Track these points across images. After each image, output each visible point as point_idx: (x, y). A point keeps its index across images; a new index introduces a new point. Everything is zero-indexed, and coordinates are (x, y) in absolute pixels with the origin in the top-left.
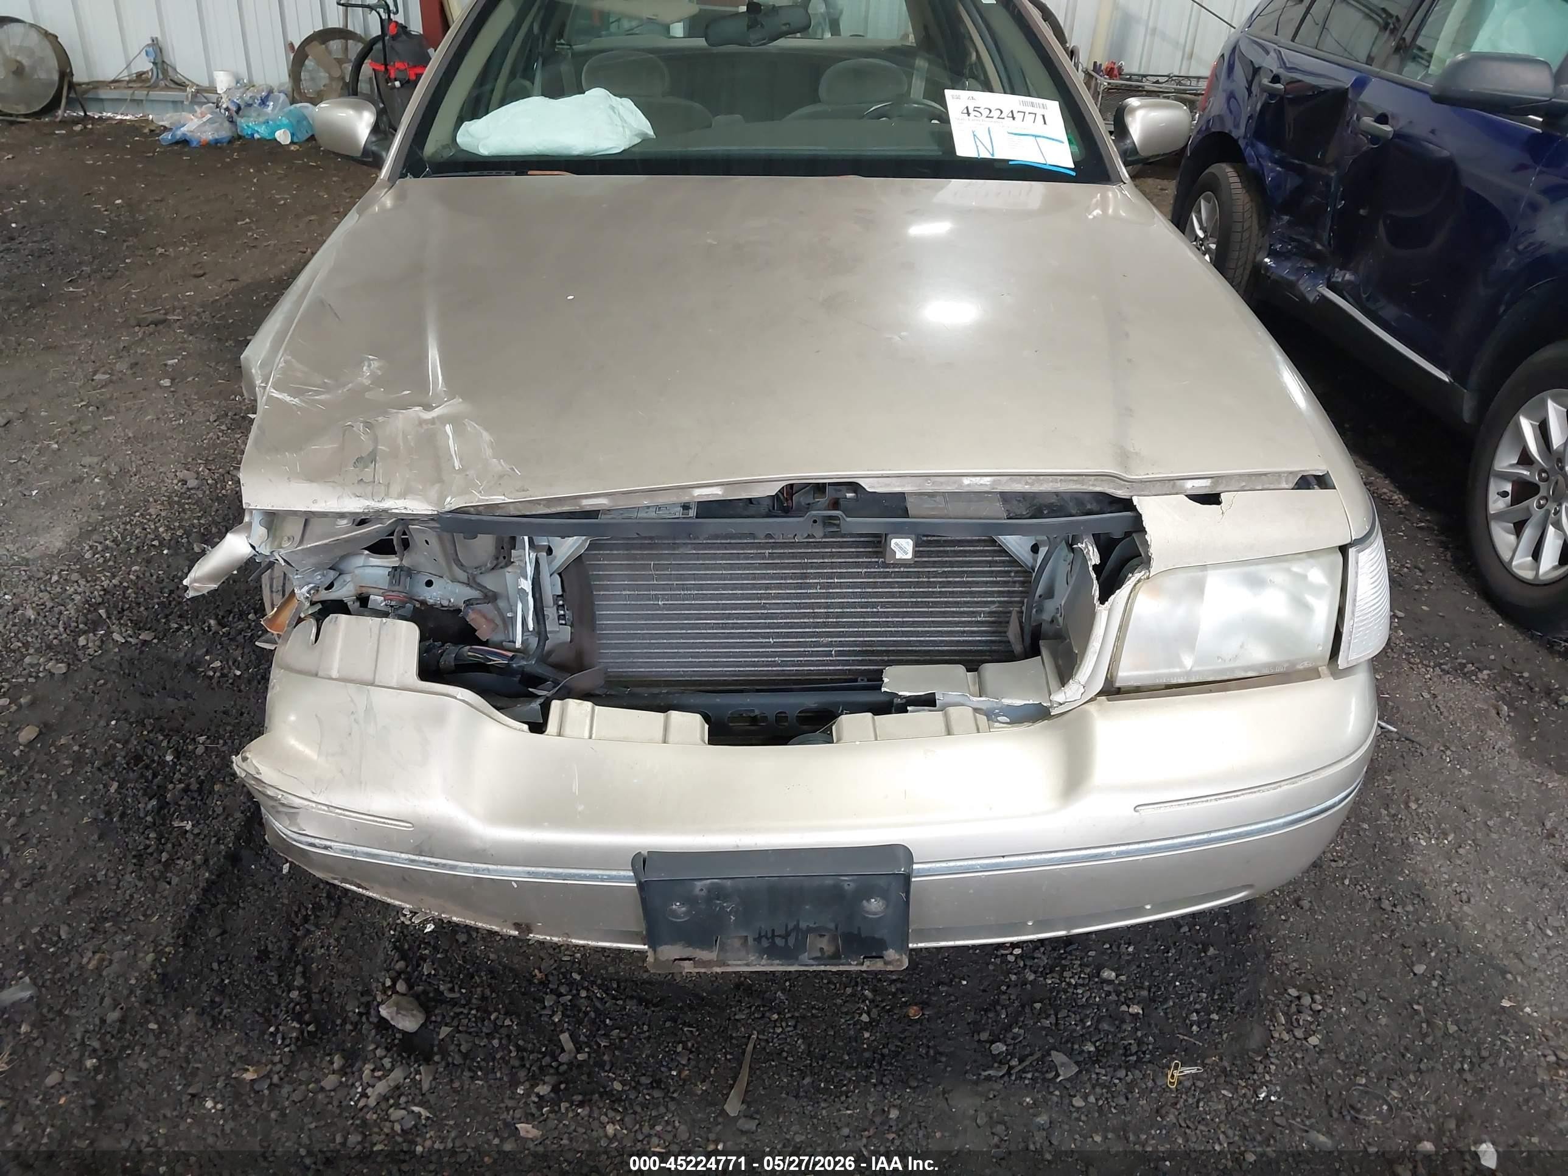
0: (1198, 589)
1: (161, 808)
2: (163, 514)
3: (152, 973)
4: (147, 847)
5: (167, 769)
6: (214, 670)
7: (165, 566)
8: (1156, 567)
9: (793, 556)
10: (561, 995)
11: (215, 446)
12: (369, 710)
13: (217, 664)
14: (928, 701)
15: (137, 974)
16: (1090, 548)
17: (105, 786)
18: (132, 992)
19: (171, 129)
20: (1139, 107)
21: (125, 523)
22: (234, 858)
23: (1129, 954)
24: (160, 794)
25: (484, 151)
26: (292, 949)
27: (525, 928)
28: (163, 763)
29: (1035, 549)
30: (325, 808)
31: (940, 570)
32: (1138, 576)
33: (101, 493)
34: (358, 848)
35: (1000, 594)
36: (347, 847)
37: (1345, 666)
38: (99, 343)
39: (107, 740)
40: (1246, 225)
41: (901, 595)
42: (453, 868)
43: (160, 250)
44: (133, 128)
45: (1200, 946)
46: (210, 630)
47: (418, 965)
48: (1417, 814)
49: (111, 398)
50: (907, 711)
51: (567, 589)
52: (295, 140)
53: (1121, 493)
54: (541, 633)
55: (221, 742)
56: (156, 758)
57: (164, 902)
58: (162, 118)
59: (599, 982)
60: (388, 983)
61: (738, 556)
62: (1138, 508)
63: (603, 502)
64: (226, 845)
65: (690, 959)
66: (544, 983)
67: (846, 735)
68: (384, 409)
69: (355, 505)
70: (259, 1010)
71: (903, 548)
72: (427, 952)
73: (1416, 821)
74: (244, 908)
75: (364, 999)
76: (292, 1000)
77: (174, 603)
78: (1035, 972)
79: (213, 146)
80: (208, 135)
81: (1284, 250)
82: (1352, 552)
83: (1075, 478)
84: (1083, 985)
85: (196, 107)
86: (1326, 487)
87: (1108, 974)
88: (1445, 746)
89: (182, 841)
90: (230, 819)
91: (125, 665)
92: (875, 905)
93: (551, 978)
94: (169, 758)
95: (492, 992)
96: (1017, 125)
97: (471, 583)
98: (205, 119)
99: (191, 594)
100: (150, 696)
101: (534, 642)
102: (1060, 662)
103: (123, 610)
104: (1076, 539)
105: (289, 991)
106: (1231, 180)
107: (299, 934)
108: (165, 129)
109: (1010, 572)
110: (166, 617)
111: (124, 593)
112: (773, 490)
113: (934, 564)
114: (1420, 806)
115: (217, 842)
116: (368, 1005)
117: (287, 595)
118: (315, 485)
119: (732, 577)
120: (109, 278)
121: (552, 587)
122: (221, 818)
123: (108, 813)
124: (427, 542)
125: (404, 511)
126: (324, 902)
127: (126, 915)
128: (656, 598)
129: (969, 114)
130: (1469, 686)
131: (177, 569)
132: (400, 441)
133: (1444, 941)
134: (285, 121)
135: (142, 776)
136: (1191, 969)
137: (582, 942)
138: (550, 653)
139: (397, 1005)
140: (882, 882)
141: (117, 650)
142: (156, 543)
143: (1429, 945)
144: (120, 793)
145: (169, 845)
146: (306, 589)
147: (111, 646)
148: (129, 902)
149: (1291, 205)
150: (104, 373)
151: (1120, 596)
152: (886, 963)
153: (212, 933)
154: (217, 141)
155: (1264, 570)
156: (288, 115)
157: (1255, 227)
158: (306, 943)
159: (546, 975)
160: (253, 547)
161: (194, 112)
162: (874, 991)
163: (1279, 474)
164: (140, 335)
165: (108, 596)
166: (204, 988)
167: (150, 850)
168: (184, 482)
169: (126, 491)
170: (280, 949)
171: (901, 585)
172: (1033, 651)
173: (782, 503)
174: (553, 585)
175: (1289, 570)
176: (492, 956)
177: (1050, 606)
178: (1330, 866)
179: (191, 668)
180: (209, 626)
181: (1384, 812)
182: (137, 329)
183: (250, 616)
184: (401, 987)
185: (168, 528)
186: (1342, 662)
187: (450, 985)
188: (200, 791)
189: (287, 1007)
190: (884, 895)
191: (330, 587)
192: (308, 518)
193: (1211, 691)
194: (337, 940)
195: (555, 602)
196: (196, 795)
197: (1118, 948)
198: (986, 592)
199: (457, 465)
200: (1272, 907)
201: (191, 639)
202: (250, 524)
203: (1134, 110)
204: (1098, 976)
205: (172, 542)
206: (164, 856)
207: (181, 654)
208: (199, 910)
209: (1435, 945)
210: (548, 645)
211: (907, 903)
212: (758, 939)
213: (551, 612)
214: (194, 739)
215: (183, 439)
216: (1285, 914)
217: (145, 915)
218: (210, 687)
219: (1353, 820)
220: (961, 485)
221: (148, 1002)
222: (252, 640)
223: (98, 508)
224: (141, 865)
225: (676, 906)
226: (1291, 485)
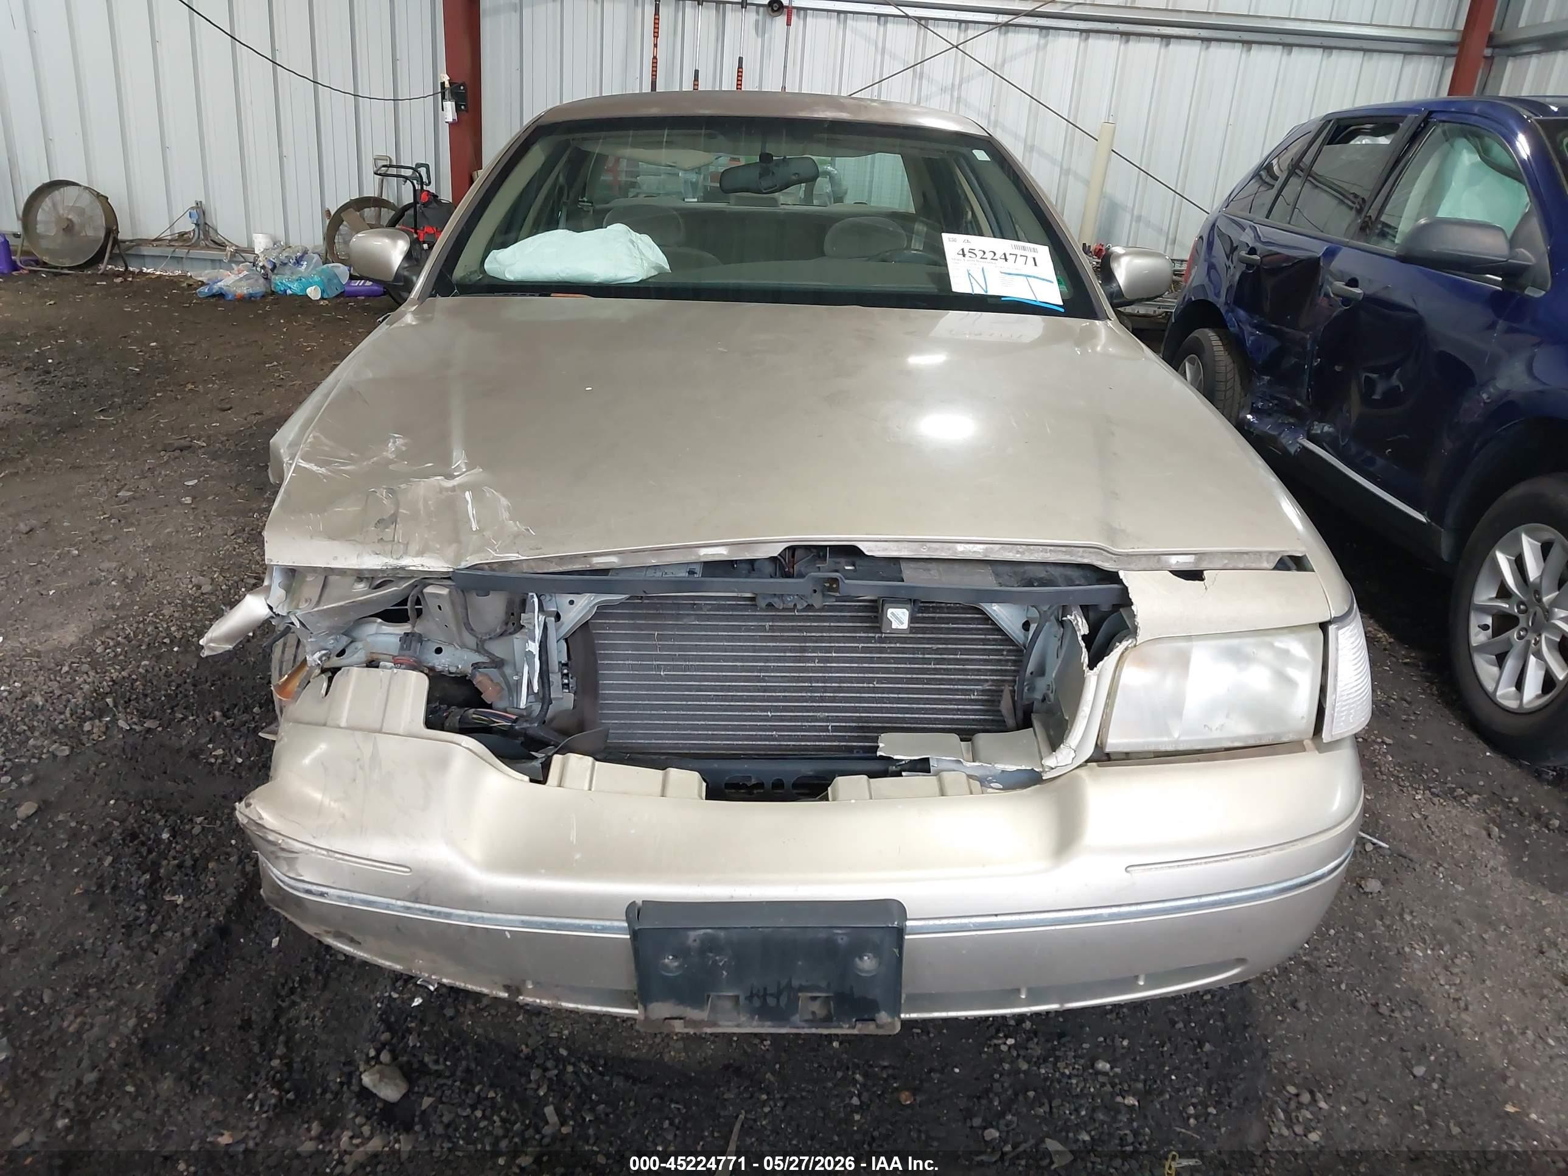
0: (1183, 661)
1: (152, 883)
2: (176, 615)
3: (133, 1037)
4: (136, 918)
5: (162, 847)
6: (216, 757)
7: (174, 662)
8: (1142, 636)
9: (793, 629)
10: (546, 1070)
11: (230, 557)
12: (374, 757)
13: (220, 752)
14: (922, 766)
15: (117, 1038)
16: (1079, 619)
17: (99, 860)
18: (111, 1055)
19: (208, 284)
20: (1124, 255)
21: (138, 623)
22: (223, 931)
23: (1123, 1048)
24: (155, 867)
25: (510, 276)
26: (276, 1019)
27: (515, 990)
28: (158, 840)
29: (1026, 626)
30: (325, 852)
31: (935, 647)
32: (1125, 644)
33: (117, 594)
34: (355, 895)
35: (993, 672)
36: (344, 893)
37: (1329, 740)
38: (125, 465)
39: (104, 819)
40: (1229, 384)
41: (897, 671)
42: (448, 916)
43: (190, 386)
44: (173, 282)
45: (1196, 1042)
46: (214, 721)
47: (403, 1037)
48: (1413, 925)
49: (133, 512)
50: (902, 776)
51: (572, 657)
52: (325, 296)
53: (1108, 566)
54: (544, 697)
55: (218, 822)
56: (152, 836)
57: (149, 971)
58: (202, 274)
59: (586, 1058)
60: (372, 1053)
61: (739, 628)
62: (1125, 581)
63: (613, 561)
64: (217, 919)
65: (681, 1018)
66: (530, 1058)
67: (841, 794)
68: (407, 477)
69: (372, 562)
70: (239, 1078)
71: (899, 618)
72: (413, 1025)
73: (1411, 932)
74: (229, 980)
75: (346, 1069)
76: (272, 1068)
77: (180, 696)
78: (1029, 1062)
79: (247, 300)
80: (244, 290)
81: (1266, 407)
82: (1332, 629)
83: (1064, 549)
84: (1077, 1076)
85: (233, 265)
86: (1305, 570)
87: (1103, 1065)
88: (1438, 863)
89: (173, 914)
90: (223, 894)
91: (128, 750)
92: (867, 963)
93: (537, 1054)
94: (165, 836)
95: (477, 1065)
96: (1009, 267)
97: (480, 649)
98: (241, 276)
99: (206, 653)
100: (151, 779)
101: (537, 708)
102: (1052, 733)
103: (130, 700)
104: (1065, 610)
105: (270, 1060)
106: (1214, 343)
107: (284, 1005)
108: (203, 284)
109: (1003, 650)
110: (172, 708)
111: (132, 684)
112: (775, 551)
113: (929, 641)
114: (1414, 917)
115: (208, 916)
116: (350, 1075)
117: (298, 664)
118: (336, 543)
119: (733, 649)
120: (139, 409)
121: (558, 653)
122: (213, 894)
123: (101, 886)
124: (440, 608)
125: (421, 569)
126: (312, 975)
127: (111, 982)
128: (658, 667)
129: (964, 255)
130: (1460, 809)
131: (186, 665)
132: (421, 505)
133: (1443, 1046)
134: (317, 279)
135: (137, 852)
136: (1187, 1064)
137: (571, 1006)
138: (552, 720)
139: (380, 1072)
140: (875, 937)
141: (121, 736)
142: (167, 641)
143: (1428, 1050)
144: (114, 867)
145: (159, 918)
146: (318, 655)
147: (115, 732)
148: (114, 971)
149: (1271, 366)
150: (128, 490)
151: (1109, 662)
152: (878, 1026)
153: (197, 1001)
154: (251, 296)
155: (1248, 644)
156: (320, 274)
157: (1238, 388)
158: (293, 1013)
159: (533, 1051)
160: (271, 608)
161: (231, 269)
162: (865, 1075)
163: (1260, 553)
164: (166, 459)
165: (116, 687)
166: (184, 1053)
167: (139, 922)
168: (199, 587)
169: (141, 593)
170: (264, 1019)
171: (897, 661)
172: (1025, 723)
173: (784, 568)
174: (559, 652)
175: (1271, 646)
176: (479, 1031)
177: (1041, 684)
178: (1325, 972)
179: (194, 755)
180: (214, 718)
181: (1379, 923)
182: (162, 453)
183: (255, 710)
184: (385, 1057)
185: (180, 628)
186: (1326, 736)
187: (435, 1057)
188: (194, 867)
189: (267, 1075)
190: (877, 950)
191: (342, 653)
192: (328, 573)
193: (1199, 761)
194: (322, 1012)
195: (561, 670)
196: (189, 872)
197: (1113, 1041)
198: (979, 670)
199: (474, 527)
200: (1268, 1008)
201: (194, 729)
202: (269, 588)
203: (1119, 256)
204: (1093, 1066)
205: (183, 640)
206: (153, 928)
207: (184, 742)
208: (184, 978)
209: (1434, 1049)
210: (552, 710)
211: (900, 960)
212: (750, 998)
213: (556, 678)
214: (191, 820)
215: (200, 550)
216: (1282, 1015)
217: (130, 983)
218: (211, 773)
219: (1347, 929)
220: (955, 552)
221: (126, 1065)
222: (256, 730)
223: (113, 607)
224: (129, 935)
225: (669, 960)
226: (1273, 565)
